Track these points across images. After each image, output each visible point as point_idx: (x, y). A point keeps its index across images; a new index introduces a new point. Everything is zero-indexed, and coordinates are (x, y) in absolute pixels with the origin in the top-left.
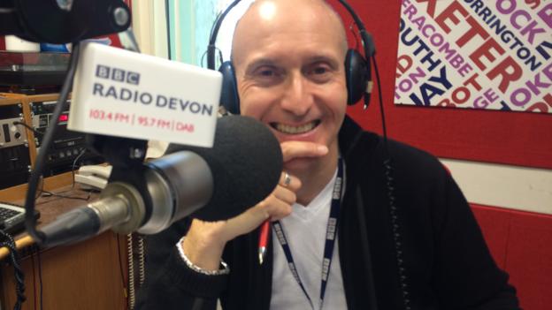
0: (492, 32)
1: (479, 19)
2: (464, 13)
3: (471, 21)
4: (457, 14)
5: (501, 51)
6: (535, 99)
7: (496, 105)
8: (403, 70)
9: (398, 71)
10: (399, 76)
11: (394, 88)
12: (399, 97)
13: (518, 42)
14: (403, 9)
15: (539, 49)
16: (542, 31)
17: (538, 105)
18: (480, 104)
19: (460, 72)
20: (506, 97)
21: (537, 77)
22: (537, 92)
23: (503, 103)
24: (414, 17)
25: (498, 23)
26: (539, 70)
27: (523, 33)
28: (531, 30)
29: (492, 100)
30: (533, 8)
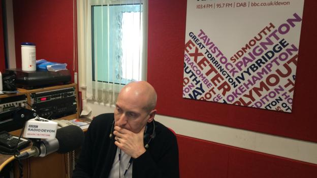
0: (219, 71)
1: (214, 65)
2: (208, 62)
3: (211, 65)
4: (205, 62)
5: (223, 79)
6: (236, 100)
7: (221, 101)
8: (186, 84)
9: (184, 84)
10: (184, 86)
11: (183, 91)
12: (184, 95)
13: (229, 76)
14: (185, 59)
15: (236, 79)
16: (237, 72)
17: (237, 102)
18: (215, 100)
19: (207, 86)
20: (225, 98)
21: (236, 90)
22: (237, 97)
23: (224, 100)
24: (189, 62)
25: (221, 67)
26: (237, 87)
27: (230, 72)
28: (233, 71)
29: (220, 99)
30: (234, 62)
